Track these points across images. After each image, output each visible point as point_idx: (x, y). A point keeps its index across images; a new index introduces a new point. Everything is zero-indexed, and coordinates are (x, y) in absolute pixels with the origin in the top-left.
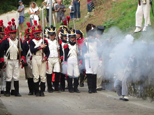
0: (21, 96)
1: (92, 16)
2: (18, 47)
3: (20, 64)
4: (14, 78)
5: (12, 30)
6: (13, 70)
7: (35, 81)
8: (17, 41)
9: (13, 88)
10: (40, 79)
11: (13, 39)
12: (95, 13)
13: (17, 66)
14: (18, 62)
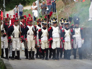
0: (21, 60)
1: (63, 11)
2: (19, 30)
3: (20, 40)
4: (17, 49)
5: (16, 20)
6: (16, 44)
7: (29, 51)
8: (18, 26)
9: (16, 55)
10: (31, 49)
11: (16, 25)
12: (65, 10)
13: (19, 41)
14: (19, 39)
